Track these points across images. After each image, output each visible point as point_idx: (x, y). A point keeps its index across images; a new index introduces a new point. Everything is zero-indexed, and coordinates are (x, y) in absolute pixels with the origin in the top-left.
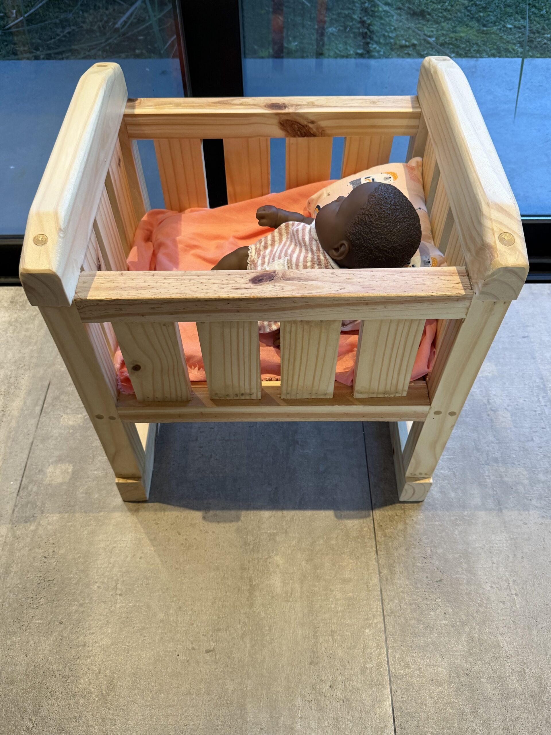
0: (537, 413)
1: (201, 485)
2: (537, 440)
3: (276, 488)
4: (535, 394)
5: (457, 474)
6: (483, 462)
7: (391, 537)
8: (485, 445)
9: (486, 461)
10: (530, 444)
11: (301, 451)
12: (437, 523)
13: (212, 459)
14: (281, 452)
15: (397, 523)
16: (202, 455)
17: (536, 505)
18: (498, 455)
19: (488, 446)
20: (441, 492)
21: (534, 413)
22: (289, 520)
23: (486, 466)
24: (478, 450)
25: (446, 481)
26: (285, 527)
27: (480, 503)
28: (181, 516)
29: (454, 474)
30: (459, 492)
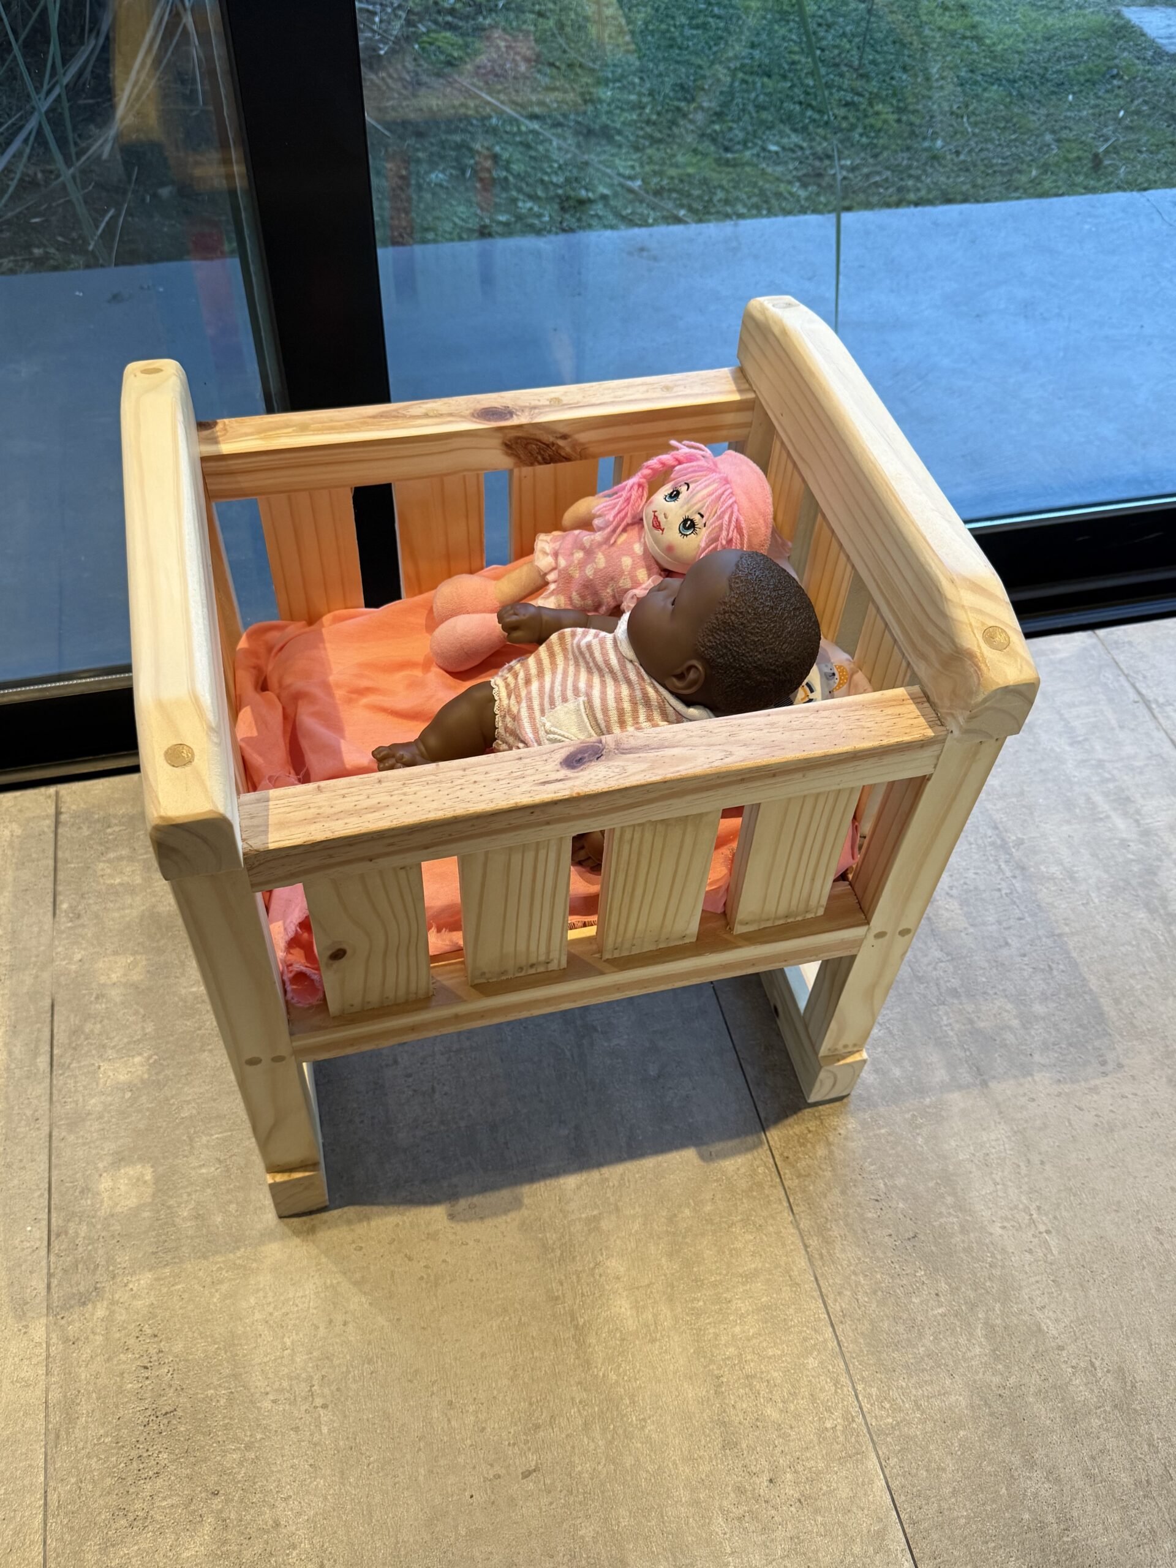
0: (1004, 892)
1: (428, 1151)
2: (1014, 942)
3: (577, 1128)
4: (991, 859)
5: (895, 1031)
6: (934, 1001)
7: (809, 1175)
8: (930, 968)
9: (938, 1000)
10: (1005, 952)
11: (606, 1044)
12: (883, 1131)
13: (437, 1096)
14: (568, 1054)
15: (814, 1147)
16: (415, 1091)
17: (1043, 1062)
18: (955, 982)
19: (935, 969)
20: (876, 1071)
21: (997, 894)
22: (616, 1183)
23: (941, 1007)
24: (920, 980)
25: (880, 1049)
26: (612, 1200)
27: (947, 1079)
28: (404, 1222)
29: (890, 1032)
30: (906, 1063)
